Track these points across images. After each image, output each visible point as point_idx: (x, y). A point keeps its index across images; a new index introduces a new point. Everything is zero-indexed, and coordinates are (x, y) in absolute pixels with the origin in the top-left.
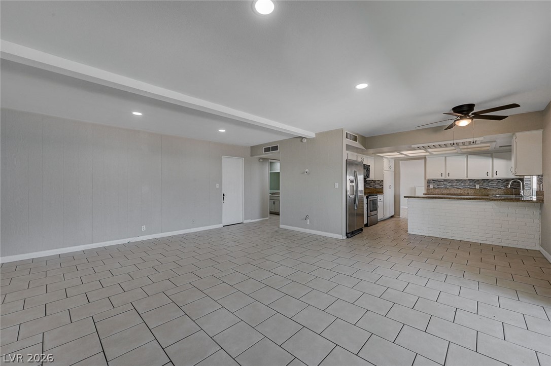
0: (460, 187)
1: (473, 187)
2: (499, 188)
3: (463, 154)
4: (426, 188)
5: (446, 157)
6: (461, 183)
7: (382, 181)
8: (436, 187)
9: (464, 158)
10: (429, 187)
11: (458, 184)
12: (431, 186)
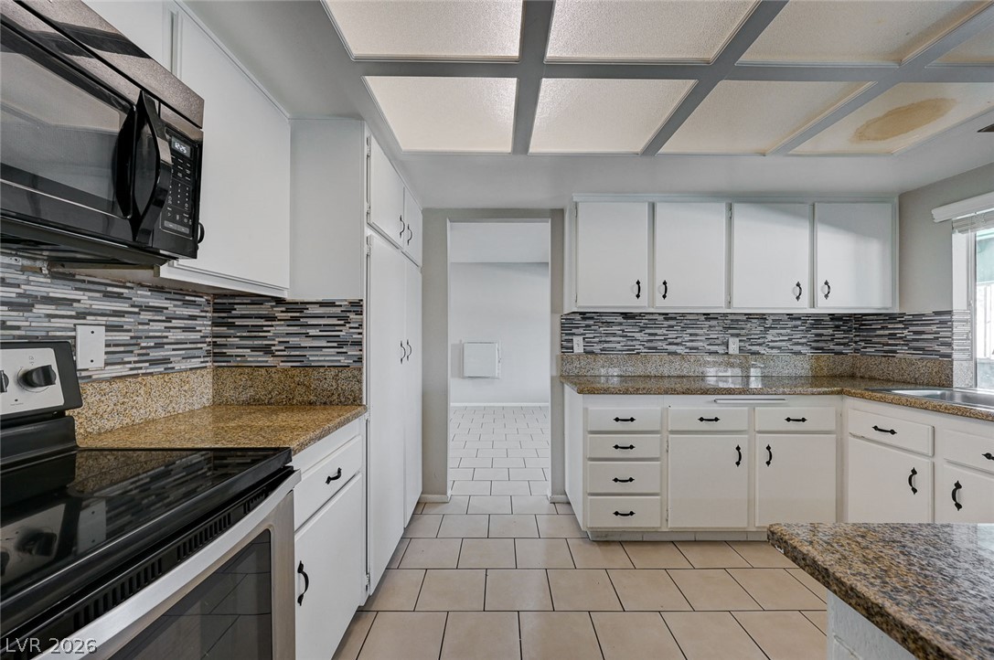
0: (679, 349)
1: (721, 349)
2: (796, 353)
3: (715, 195)
4: (558, 351)
5: (653, 207)
6: (684, 329)
7: (357, 306)
8: (597, 348)
9: (713, 218)
10: (566, 347)
11: (672, 335)
12: (578, 346)
